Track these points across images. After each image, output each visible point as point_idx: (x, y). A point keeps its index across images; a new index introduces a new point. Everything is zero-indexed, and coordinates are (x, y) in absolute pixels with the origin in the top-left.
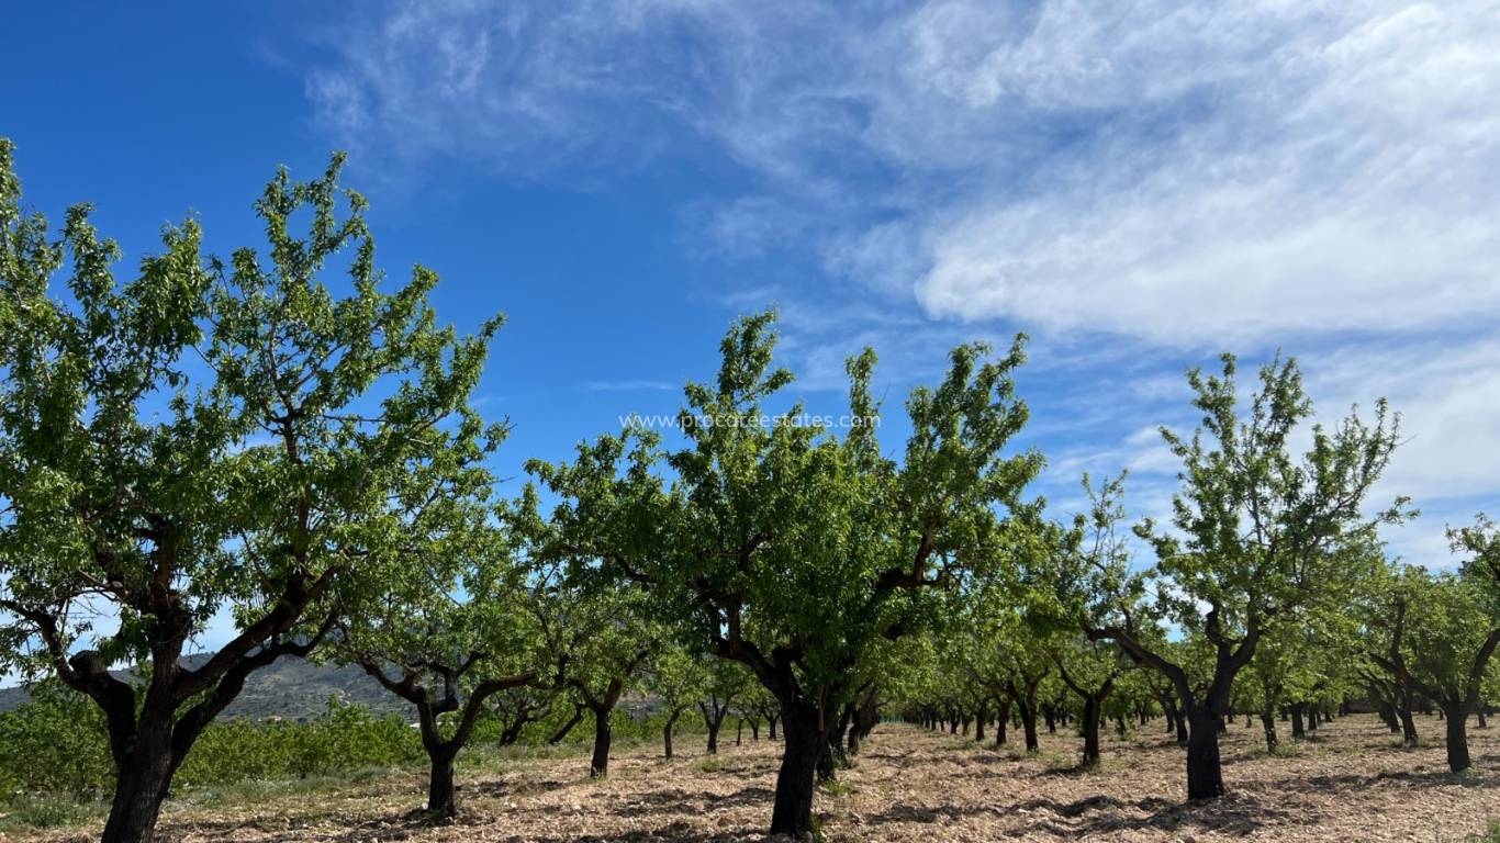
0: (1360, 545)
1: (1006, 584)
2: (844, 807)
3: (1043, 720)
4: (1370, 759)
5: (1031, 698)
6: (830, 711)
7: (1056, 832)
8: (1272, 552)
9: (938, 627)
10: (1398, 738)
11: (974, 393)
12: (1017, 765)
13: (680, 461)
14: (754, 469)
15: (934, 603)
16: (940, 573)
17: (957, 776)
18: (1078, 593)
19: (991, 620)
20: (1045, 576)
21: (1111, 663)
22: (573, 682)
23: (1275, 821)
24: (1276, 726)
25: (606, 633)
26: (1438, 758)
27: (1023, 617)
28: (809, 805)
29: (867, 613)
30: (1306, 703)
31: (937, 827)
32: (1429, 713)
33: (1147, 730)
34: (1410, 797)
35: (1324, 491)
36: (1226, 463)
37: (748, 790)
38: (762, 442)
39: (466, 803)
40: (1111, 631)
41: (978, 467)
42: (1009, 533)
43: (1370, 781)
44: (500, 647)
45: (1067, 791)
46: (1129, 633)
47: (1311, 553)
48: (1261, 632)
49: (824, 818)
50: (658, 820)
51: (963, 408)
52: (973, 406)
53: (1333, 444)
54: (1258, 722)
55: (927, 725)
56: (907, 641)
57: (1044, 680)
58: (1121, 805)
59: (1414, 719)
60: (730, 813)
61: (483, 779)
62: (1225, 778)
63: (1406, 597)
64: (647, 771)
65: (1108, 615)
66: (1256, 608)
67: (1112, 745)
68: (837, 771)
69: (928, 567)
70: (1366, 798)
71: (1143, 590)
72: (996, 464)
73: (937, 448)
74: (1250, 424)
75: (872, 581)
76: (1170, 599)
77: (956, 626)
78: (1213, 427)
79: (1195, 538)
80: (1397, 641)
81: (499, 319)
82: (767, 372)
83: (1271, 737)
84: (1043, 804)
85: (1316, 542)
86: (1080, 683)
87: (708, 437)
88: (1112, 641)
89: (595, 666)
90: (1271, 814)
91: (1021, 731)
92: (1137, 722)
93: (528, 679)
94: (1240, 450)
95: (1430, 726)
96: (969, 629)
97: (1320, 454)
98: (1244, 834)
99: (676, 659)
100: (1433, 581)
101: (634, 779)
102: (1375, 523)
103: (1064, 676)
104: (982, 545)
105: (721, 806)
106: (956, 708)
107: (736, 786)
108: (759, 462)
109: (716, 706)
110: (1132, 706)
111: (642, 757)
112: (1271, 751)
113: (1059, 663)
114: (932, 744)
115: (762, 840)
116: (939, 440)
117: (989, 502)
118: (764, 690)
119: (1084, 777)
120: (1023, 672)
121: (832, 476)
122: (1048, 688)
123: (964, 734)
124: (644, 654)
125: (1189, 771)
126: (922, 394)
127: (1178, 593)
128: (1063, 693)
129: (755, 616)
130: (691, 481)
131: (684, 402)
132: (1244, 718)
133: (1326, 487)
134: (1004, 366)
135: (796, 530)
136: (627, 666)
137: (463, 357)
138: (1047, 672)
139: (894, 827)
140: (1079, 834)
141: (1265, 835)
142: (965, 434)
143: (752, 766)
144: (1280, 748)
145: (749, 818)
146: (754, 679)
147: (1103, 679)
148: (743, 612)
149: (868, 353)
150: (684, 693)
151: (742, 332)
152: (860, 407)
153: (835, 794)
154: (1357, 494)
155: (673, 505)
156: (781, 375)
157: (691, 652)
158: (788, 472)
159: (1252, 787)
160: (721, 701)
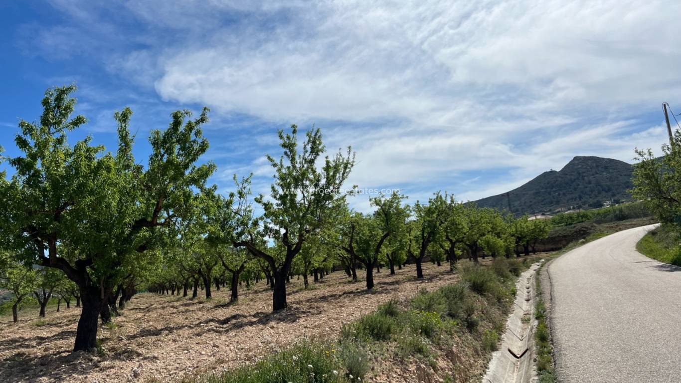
0: (340, 204)
1: (197, 223)
2: (115, 334)
3: (215, 285)
4: (340, 287)
5: (208, 276)
6: (107, 288)
7: (217, 331)
8: (309, 208)
9: (164, 245)
10: (351, 279)
11: (183, 134)
12: (201, 305)
13: (18, 162)
14: (63, 168)
15: (163, 234)
16: (166, 220)
17: (173, 313)
18: (230, 227)
19: (191, 241)
20: (216, 220)
21: (244, 257)
23: (305, 315)
24: (308, 279)
26: (363, 285)
27: (205, 239)
28: (95, 335)
29: (128, 240)
30: (319, 268)
31: (161, 337)
32: (361, 269)
33: (258, 284)
34: (353, 300)
35: (328, 183)
36: (293, 171)
37: (62, 332)
38: (67, 155)
40: (243, 243)
41: (184, 170)
42: (199, 200)
43: (340, 296)
45: (222, 314)
46: (251, 243)
47: (323, 208)
48: (304, 240)
49: (103, 341)
50: (8, 353)
51: (178, 141)
52: (183, 140)
53: (332, 164)
54: (302, 277)
55: (160, 293)
56: (148, 253)
57: (215, 267)
58: (245, 317)
59: (356, 271)
60: (51, 345)
62: (288, 301)
63: (355, 224)
65: (243, 236)
66: (302, 230)
67: (244, 292)
68: (112, 318)
69: (159, 218)
70: (338, 302)
71: (258, 225)
72: (194, 169)
73: (165, 160)
74: (302, 155)
75: (130, 224)
76: (269, 228)
77: (173, 244)
78: (288, 156)
79: (279, 202)
80: (351, 241)
82: (71, 117)
83: (306, 283)
84: (212, 320)
85: (325, 203)
86: (231, 267)
87: (35, 150)
88: (244, 247)
90: (304, 313)
91: (204, 291)
92: (255, 282)
94: (298, 166)
95: (361, 273)
96: (180, 246)
97: (327, 168)
98: (294, 321)
100: (364, 218)
102: (345, 196)
103: (224, 264)
104: (186, 206)
105: (46, 342)
106: (175, 283)
107: (55, 331)
108: (66, 164)
109: (45, 294)
110: (253, 275)
112: (306, 288)
113: (222, 259)
114: (162, 301)
115: (69, 355)
117: (190, 186)
118: (74, 283)
119: (231, 307)
120: (205, 264)
121: (109, 172)
122: (217, 271)
123: (177, 295)
125: (274, 299)
126: (157, 133)
127: (272, 226)
128: (224, 272)
129: (66, 246)
130: (24, 174)
131: (20, 132)
132: (297, 276)
133: (329, 181)
134: (197, 122)
135: (88, 200)
138: (216, 263)
139: (140, 340)
140: (227, 331)
141: (301, 321)
142: (179, 154)
143: (65, 320)
144: (309, 287)
145: (62, 345)
146: (66, 277)
147: (241, 264)
148: (58, 243)
149: (127, 109)
150: (24, 288)
151: (55, 96)
152: (123, 138)
153: (111, 328)
154: (340, 184)
155: (13, 187)
156: (80, 119)
157: (26, 264)
158: (84, 170)
159: (298, 303)
160: (47, 290)
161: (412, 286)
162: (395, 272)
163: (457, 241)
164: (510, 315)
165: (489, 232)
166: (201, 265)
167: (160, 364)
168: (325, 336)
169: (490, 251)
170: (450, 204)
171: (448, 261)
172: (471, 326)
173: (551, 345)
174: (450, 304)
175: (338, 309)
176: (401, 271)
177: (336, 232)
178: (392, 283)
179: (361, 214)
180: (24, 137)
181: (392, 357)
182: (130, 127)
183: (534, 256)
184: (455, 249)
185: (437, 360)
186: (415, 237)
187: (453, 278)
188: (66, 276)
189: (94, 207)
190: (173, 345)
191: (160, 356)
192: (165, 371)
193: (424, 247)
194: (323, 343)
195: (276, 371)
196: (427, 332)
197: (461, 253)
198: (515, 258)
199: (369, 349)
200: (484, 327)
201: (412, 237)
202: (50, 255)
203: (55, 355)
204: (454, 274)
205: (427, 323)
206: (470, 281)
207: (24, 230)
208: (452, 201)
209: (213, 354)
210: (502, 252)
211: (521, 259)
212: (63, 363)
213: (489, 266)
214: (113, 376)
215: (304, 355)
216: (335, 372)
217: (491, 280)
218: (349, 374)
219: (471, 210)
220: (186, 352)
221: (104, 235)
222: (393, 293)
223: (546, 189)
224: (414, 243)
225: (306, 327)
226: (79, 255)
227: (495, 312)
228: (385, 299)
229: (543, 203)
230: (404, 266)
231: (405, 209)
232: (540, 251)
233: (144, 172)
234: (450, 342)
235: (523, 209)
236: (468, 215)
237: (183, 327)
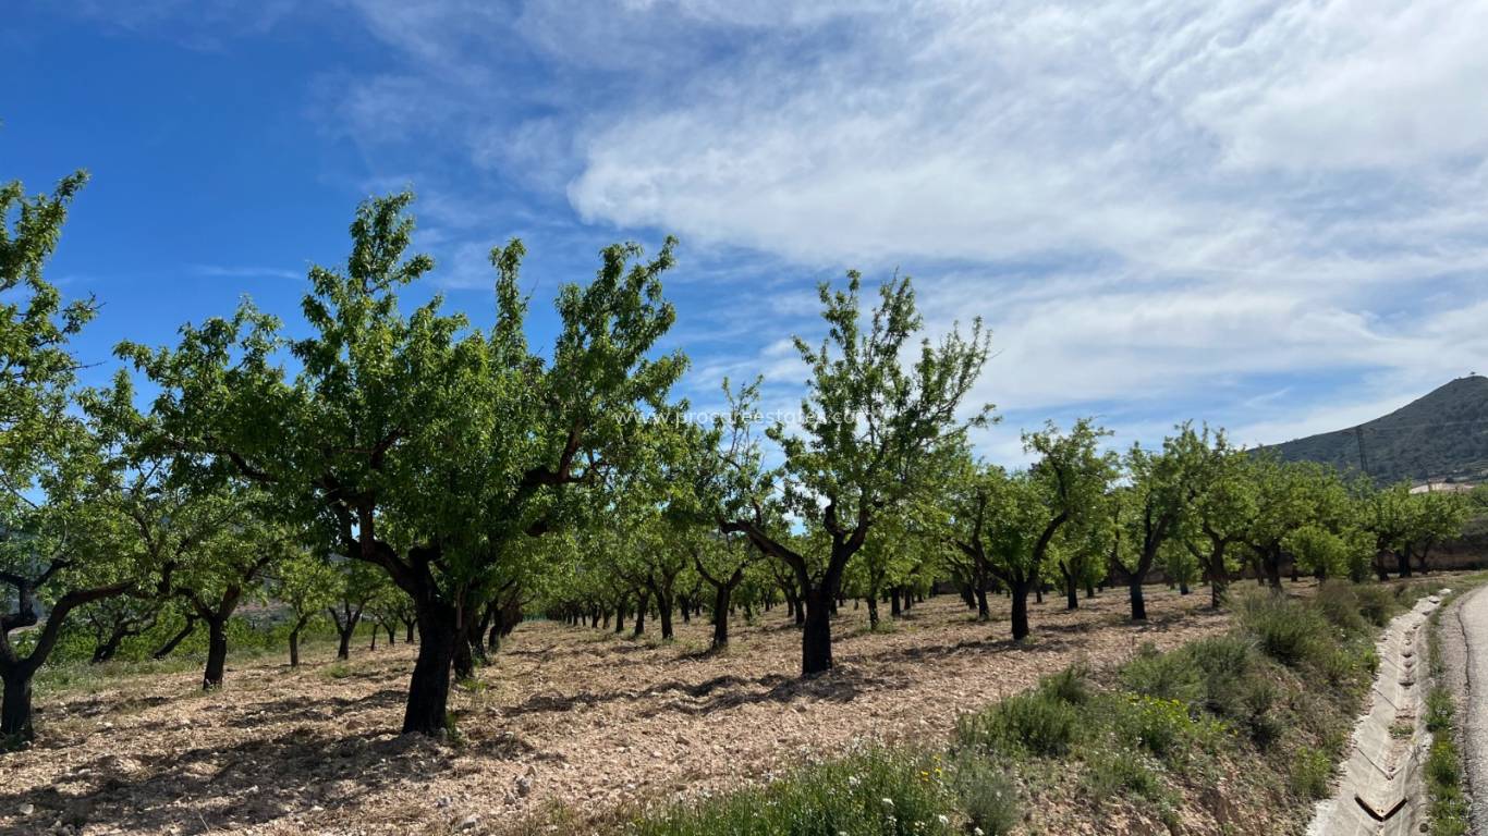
0: (953, 446)
1: (648, 480)
2: (481, 702)
3: (679, 611)
4: (951, 632)
5: (667, 591)
6: (469, 609)
7: (684, 710)
8: (882, 452)
9: (582, 522)
10: (974, 614)
11: (624, 294)
12: (653, 652)
13: (305, 349)
14: (390, 361)
15: (579, 500)
16: (586, 471)
17: (596, 666)
18: (715, 489)
19: (634, 516)
20: (686, 474)
21: (741, 555)
22: (180, 591)
23: (872, 688)
24: (879, 608)
25: (219, 537)
26: (1004, 629)
27: (663, 513)
28: (444, 703)
29: (509, 510)
30: (903, 585)
31: (573, 715)
32: (999, 593)
33: (770, 614)
34: (981, 662)
35: (927, 399)
36: (848, 372)
37: (381, 693)
38: (398, 334)
39: (47, 725)
40: (742, 525)
41: (625, 367)
42: (654, 431)
43: (950, 650)
44: (88, 553)
45: (696, 673)
46: (758, 526)
47: (914, 453)
48: (870, 523)
49: (458, 714)
50: (280, 728)
51: (613, 308)
52: (625, 307)
53: (937, 357)
54: (864, 604)
55: (570, 622)
56: (549, 538)
57: (681, 574)
58: (743, 683)
59: (987, 597)
60: (361, 716)
61: (71, 699)
62: (834, 654)
63: (987, 492)
64: (269, 680)
65: (741, 510)
66: (867, 502)
67: (739, 630)
68: (475, 669)
69: (574, 466)
70: (947, 664)
71: (773, 486)
72: (644, 366)
73: (586, 348)
74: (869, 336)
75: (516, 479)
76: (794, 495)
77: (600, 523)
78: (838, 338)
79: (818, 439)
80: (977, 531)
81: (80, 177)
82: (404, 258)
83: (874, 617)
84: (675, 686)
85: (918, 444)
86: (714, 574)
87: (337, 325)
88: (743, 533)
89: (209, 573)
90: (869, 682)
91: (658, 623)
92: (762, 609)
93: (126, 587)
94: (860, 360)
95: (1000, 603)
96: (611, 526)
97: (926, 366)
98: (847, 700)
99: (301, 563)
100: (1008, 478)
101: (254, 689)
102: (966, 428)
103: (699, 567)
104: (627, 443)
105: (350, 710)
106: (597, 603)
107: (368, 690)
108: (396, 353)
109: (348, 612)
110: (759, 594)
111: (264, 667)
112: (874, 629)
113: (695, 556)
114: (573, 638)
115: (394, 739)
116: (589, 338)
117: (635, 402)
118: (403, 594)
119: (713, 660)
120: (662, 566)
121: (476, 370)
122: (685, 580)
123: (604, 627)
124: (266, 560)
125: (804, 649)
126: (573, 291)
127: (801, 489)
128: (699, 584)
129: (392, 518)
130: (317, 373)
131: (310, 288)
132: (853, 602)
133: (930, 394)
134: (654, 268)
136: (247, 573)
137: (34, 218)
138: (684, 565)
139: (530, 717)
140: (706, 711)
141: (864, 700)
142: (615, 336)
143: (386, 669)
144: (880, 627)
145: (381, 719)
146: (390, 582)
147: (734, 569)
148: (377, 513)
149: (516, 243)
150: (311, 599)
151: (375, 214)
152: (507, 301)
153: (473, 691)
154: (954, 401)
155: (297, 397)
156: (421, 261)
157: (316, 554)
158: (430, 366)
159: (854, 660)
160: (354, 607)
161: (1120, 637)
162: (1080, 603)
163: (1231, 537)
164: (1361, 718)
165: (1309, 519)
166: (653, 567)
167: (569, 771)
168: (917, 736)
169: (1312, 563)
170: (1215, 452)
171: (1206, 584)
172: (1263, 737)
173: (1466, 795)
174: (1211, 683)
175: (946, 679)
176: (1091, 601)
177: (942, 507)
178: (1072, 629)
179: (1002, 469)
180: (318, 299)
181: (1073, 794)
182: (521, 279)
183: (1425, 580)
184: (1224, 556)
185: (1180, 809)
186: (1129, 526)
187: (1220, 623)
188: (389, 578)
189: (447, 442)
190: (595, 734)
191: (570, 757)
192: (580, 787)
193: (1149, 549)
194: (915, 751)
195: (811, 805)
196: (1156, 743)
197: (1238, 566)
198: (1374, 582)
199: (1020, 773)
200: (1296, 741)
201: (1120, 526)
202: (361, 537)
203: (368, 737)
204: (1221, 614)
205: (1156, 723)
206: (1261, 631)
207: (316, 485)
208: (1221, 445)
209: (678, 758)
210: (1342, 566)
211: (1388, 587)
212: (383, 754)
213: (1309, 599)
214: (479, 789)
215: (874, 776)
216: (942, 818)
217: (1314, 632)
218: (974, 825)
219: (1267, 467)
220: (622, 749)
221: (465, 499)
222: (1074, 650)
223: (1459, 419)
224: (1125, 540)
225: (875, 715)
226: (416, 538)
227: (1323, 707)
228: (1056, 663)
229: (1449, 454)
230: (1100, 590)
231: (1105, 460)
232: (1441, 569)
233: (545, 372)
234: (1211, 770)
235: (1397, 466)
236: (1259, 478)
237: (615, 696)
